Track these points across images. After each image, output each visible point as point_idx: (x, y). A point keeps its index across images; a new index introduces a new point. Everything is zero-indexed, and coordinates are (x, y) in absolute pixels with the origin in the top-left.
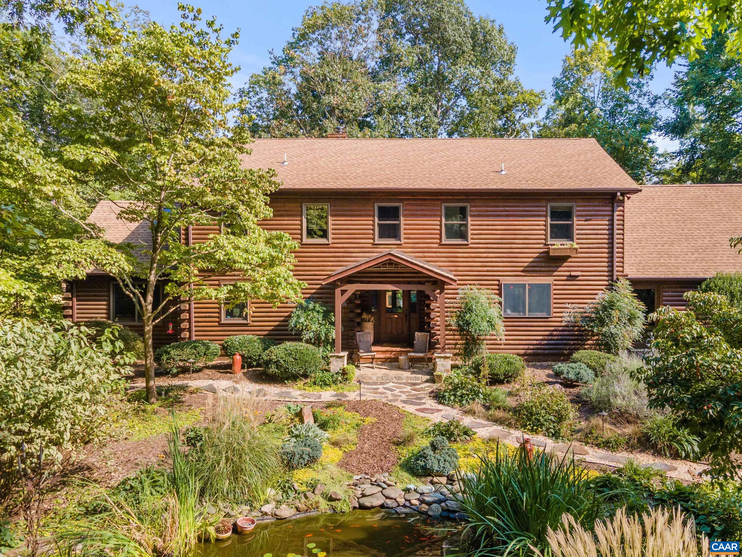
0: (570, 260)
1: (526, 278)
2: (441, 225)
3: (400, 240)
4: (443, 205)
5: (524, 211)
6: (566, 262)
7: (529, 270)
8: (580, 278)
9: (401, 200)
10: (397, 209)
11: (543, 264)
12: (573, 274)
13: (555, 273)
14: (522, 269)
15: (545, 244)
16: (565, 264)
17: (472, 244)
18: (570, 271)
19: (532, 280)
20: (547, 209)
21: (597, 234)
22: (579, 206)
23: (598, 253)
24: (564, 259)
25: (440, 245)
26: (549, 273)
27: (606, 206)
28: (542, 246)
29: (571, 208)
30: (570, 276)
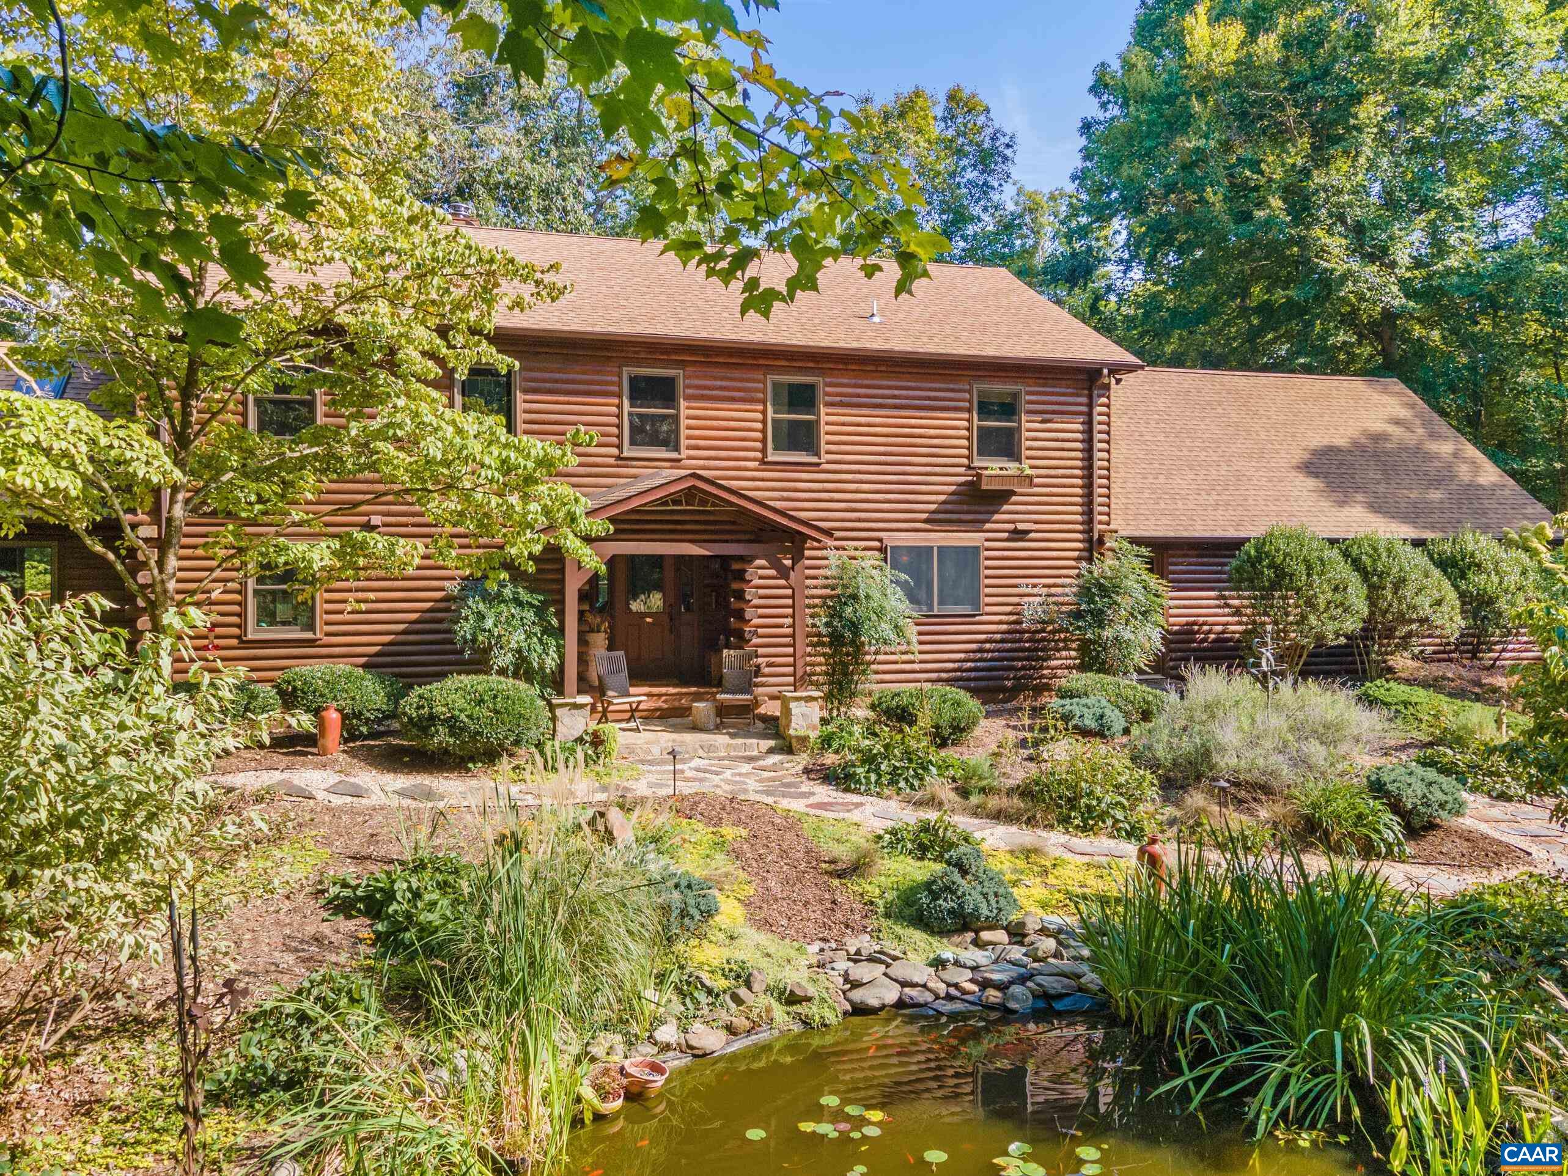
0: (1014, 498)
1: (933, 535)
2: (764, 422)
3: (677, 449)
4: (771, 378)
5: (929, 398)
6: (1006, 502)
7: (937, 520)
8: (1033, 535)
9: (682, 364)
10: (670, 382)
11: (965, 507)
12: (1021, 526)
13: (988, 526)
14: (925, 516)
15: (969, 467)
16: (1005, 507)
17: (828, 462)
18: (1013, 522)
19: (943, 539)
20: (972, 396)
21: (1063, 450)
22: (1029, 393)
23: (1064, 486)
24: (1003, 496)
25: (763, 462)
26: (976, 525)
27: (1078, 395)
28: (962, 470)
29: (1016, 396)
30: (1015, 531)
